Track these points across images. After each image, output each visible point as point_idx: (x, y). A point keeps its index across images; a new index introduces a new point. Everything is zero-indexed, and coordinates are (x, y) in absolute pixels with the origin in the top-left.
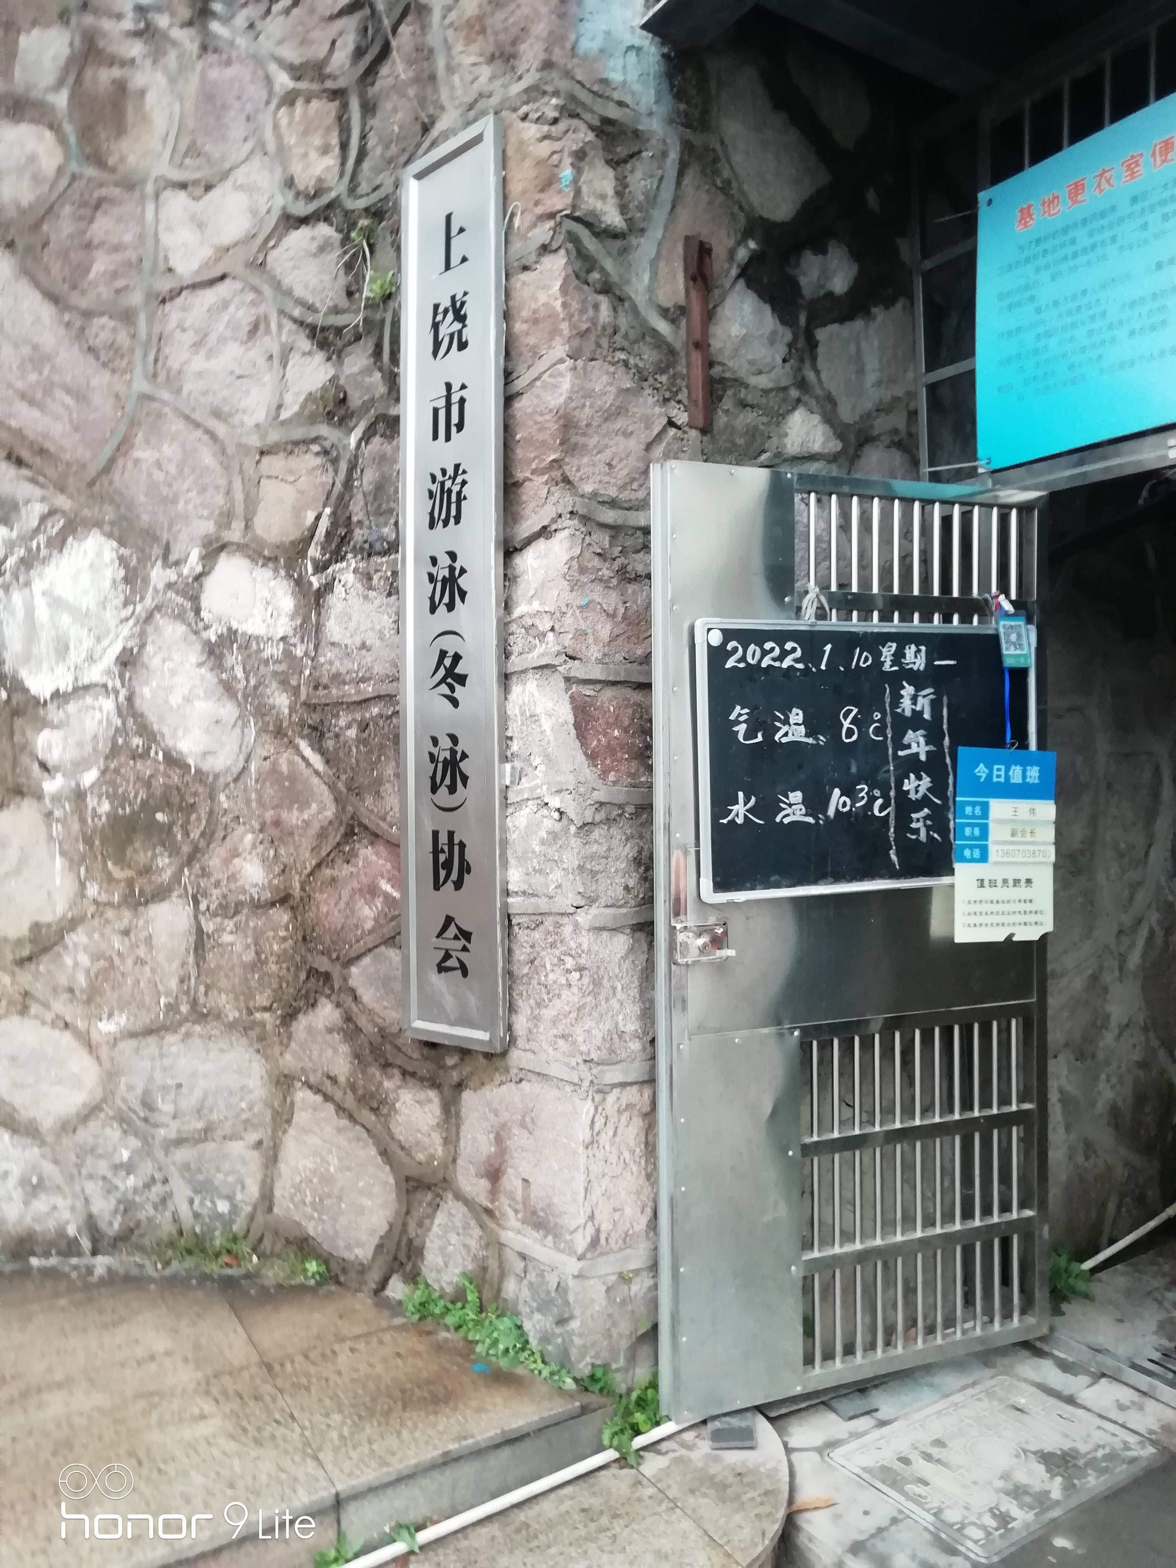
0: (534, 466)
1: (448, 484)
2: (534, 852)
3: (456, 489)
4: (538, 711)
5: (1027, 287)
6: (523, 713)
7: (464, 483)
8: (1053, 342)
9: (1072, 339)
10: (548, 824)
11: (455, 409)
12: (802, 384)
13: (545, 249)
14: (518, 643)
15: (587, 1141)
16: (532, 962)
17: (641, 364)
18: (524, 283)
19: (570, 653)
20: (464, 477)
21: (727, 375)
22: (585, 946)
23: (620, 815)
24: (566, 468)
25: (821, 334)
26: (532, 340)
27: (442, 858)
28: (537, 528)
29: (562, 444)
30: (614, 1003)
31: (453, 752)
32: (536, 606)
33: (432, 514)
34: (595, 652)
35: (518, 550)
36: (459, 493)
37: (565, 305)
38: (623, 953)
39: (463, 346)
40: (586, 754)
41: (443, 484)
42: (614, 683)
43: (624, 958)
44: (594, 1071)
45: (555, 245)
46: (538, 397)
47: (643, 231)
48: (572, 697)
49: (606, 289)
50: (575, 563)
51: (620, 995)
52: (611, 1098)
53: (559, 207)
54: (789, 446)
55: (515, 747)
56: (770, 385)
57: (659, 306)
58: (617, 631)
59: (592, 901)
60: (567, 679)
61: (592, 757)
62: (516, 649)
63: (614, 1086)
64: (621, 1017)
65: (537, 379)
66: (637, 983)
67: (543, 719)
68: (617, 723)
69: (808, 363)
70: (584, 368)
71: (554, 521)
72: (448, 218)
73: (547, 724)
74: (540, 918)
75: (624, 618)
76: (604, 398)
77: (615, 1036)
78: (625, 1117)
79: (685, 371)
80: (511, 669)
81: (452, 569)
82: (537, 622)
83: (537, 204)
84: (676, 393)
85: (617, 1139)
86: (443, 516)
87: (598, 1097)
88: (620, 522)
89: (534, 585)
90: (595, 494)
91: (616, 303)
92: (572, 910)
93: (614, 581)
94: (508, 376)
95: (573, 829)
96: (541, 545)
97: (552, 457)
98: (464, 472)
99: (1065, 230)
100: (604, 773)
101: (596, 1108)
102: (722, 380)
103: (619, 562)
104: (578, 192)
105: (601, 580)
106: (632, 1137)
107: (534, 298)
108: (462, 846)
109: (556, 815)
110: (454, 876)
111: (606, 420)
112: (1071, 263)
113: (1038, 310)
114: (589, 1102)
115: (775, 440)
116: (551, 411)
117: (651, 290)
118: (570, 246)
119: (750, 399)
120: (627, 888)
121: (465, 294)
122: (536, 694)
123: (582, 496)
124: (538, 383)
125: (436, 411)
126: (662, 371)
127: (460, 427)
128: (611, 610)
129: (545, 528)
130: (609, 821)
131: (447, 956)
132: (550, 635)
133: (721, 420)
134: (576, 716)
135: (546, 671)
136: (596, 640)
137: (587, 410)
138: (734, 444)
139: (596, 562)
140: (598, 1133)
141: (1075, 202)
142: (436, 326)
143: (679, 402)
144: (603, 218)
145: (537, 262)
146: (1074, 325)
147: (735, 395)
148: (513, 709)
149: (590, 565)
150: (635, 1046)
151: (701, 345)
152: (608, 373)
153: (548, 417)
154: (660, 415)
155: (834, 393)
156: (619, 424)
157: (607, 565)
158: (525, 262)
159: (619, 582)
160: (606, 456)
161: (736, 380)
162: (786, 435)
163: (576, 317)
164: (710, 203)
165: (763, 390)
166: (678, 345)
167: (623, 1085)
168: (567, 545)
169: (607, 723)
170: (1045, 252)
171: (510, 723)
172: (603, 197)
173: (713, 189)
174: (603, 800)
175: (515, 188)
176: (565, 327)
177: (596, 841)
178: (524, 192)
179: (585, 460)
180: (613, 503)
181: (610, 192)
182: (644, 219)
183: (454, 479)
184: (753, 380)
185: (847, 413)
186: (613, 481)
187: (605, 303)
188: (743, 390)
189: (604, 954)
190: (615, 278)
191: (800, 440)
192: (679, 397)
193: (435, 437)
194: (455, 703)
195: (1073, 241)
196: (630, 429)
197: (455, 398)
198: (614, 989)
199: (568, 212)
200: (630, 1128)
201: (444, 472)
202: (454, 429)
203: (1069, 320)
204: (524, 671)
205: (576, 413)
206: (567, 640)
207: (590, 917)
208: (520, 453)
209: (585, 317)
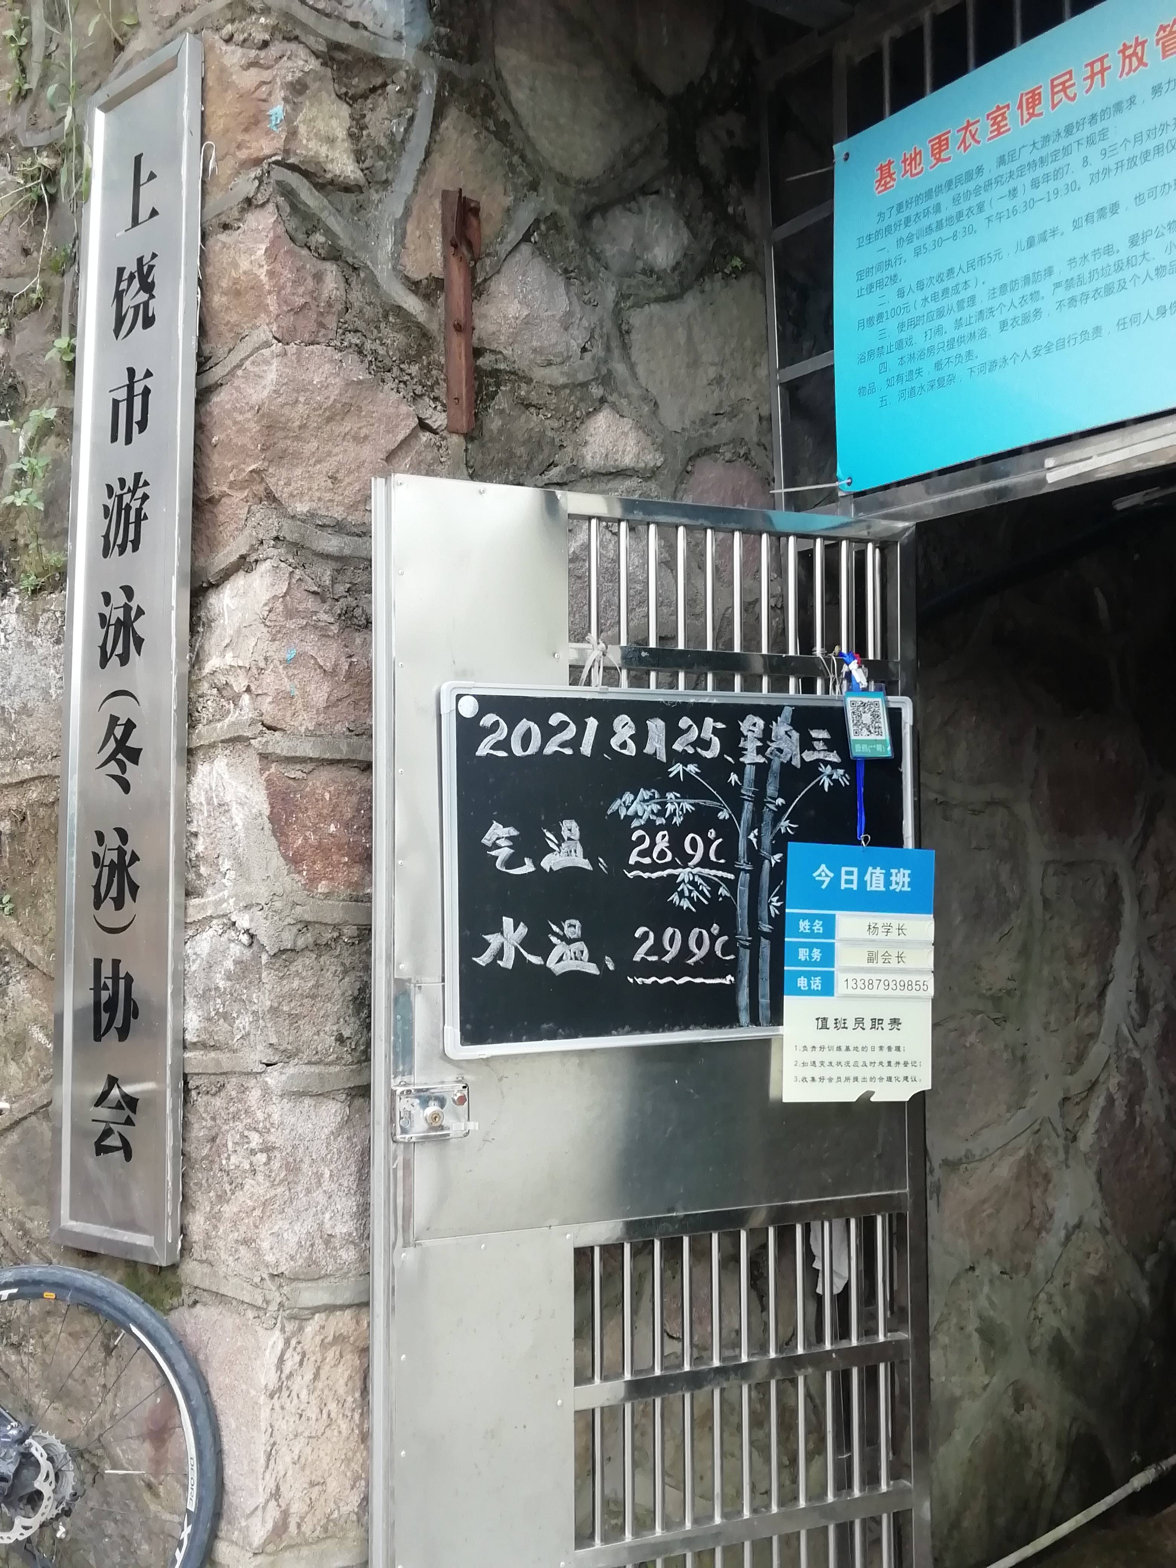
0: (232, 478)
1: (127, 499)
2: (217, 989)
3: (135, 505)
4: (227, 799)
5: (889, 263)
6: (209, 801)
7: (145, 497)
8: (917, 334)
9: (939, 330)
10: (236, 950)
11: (138, 402)
12: (606, 379)
13: (249, 203)
14: (208, 707)
15: (271, 1387)
16: (213, 1139)
17: (382, 351)
18: (224, 245)
19: (268, 721)
20: (145, 490)
21: (502, 366)
22: (276, 1118)
23: (336, 940)
24: (271, 481)
25: (636, 318)
26: (233, 317)
27: (105, 995)
28: (234, 558)
29: (262, 450)
30: (319, 1196)
31: (121, 853)
32: (229, 659)
33: (106, 537)
34: (305, 721)
35: (215, 586)
36: (139, 511)
37: (271, 274)
38: (333, 1127)
39: (149, 322)
40: (285, 857)
41: (120, 498)
42: (332, 762)
43: (336, 1134)
44: (286, 1290)
45: (261, 199)
46: (238, 389)
47: (386, 183)
48: (268, 780)
49: (334, 255)
50: (279, 606)
51: (326, 1185)
52: (310, 1328)
53: (267, 151)
54: (589, 458)
55: (200, 846)
56: (562, 380)
57: (407, 278)
58: (337, 694)
59: (289, 1056)
60: (264, 757)
61: (294, 861)
62: (205, 715)
63: (316, 1310)
64: (327, 1216)
65: (239, 366)
66: (353, 1168)
67: (235, 809)
68: (334, 813)
69: (616, 353)
70: (299, 354)
71: (253, 549)
72: (138, 160)
73: (238, 816)
74: (221, 1079)
75: (349, 676)
76: (326, 393)
77: (318, 1241)
78: (331, 1354)
79: (443, 360)
80: (196, 743)
81: (127, 608)
82: (232, 680)
83: (239, 147)
84: (432, 388)
85: (320, 1385)
86: (119, 541)
87: (290, 1327)
88: (347, 552)
89: (230, 631)
90: (312, 515)
91: (348, 271)
92: (261, 1068)
93: (335, 629)
94: (203, 362)
95: (264, 958)
96: (239, 581)
97: (253, 467)
98: (146, 484)
99: (929, 194)
100: (313, 881)
101: (287, 1342)
102: (495, 373)
103: (343, 603)
104: (293, 133)
105: (315, 627)
106: (342, 1382)
107: (235, 265)
108: (129, 979)
109: (245, 939)
110: (119, 1022)
111: (329, 420)
112: (935, 236)
113: (901, 293)
114: (277, 1332)
115: (569, 449)
116: (252, 408)
117: (396, 258)
118: (281, 200)
119: (534, 397)
120: (341, 1039)
121: (154, 256)
122: (226, 776)
123: (293, 517)
124: (240, 372)
125: (116, 403)
126: (412, 360)
127: (143, 425)
128: (328, 666)
129: (243, 557)
130: (319, 948)
131: (107, 1133)
132: (246, 697)
133: (494, 423)
134: (272, 807)
135: (239, 746)
136: (306, 707)
137: (300, 408)
138: (512, 455)
139: (310, 603)
140: (290, 1375)
141: (939, 160)
142: (119, 296)
143: (435, 399)
144: (329, 167)
145: (238, 220)
146: (940, 313)
147: (513, 391)
148: (197, 795)
149: (301, 608)
150: (348, 1255)
151: (464, 328)
152: (331, 361)
153: (249, 415)
154: (408, 415)
155: (654, 391)
156: (347, 426)
157: (326, 606)
158: (224, 219)
159: (342, 629)
160: (329, 466)
161: (514, 373)
162: (586, 443)
163: (288, 290)
164: (481, 151)
165: (550, 386)
166: (433, 327)
167: (330, 1309)
168: (268, 580)
169: (320, 815)
170: (908, 220)
171: (194, 815)
172: (331, 141)
173: (485, 133)
174: (308, 917)
175: (216, 125)
176: (271, 301)
177: (297, 974)
178: (226, 131)
179: (298, 471)
180: (339, 527)
181: (341, 133)
182: (388, 169)
183: (133, 492)
184: (538, 374)
185: (670, 416)
186: (338, 498)
187: (331, 272)
188: (523, 385)
189: (305, 1128)
190: (345, 241)
191: (603, 451)
192: (437, 392)
193: (114, 438)
194: (126, 786)
195: (938, 208)
196: (364, 431)
197: (138, 388)
198: (319, 1176)
199: (279, 158)
200: (340, 1369)
201: (122, 482)
202: (135, 428)
203: (933, 306)
204: (213, 746)
205: (286, 411)
206: (266, 705)
207: (284, 1078)
208: (217, 461)
209: (301, 290)
